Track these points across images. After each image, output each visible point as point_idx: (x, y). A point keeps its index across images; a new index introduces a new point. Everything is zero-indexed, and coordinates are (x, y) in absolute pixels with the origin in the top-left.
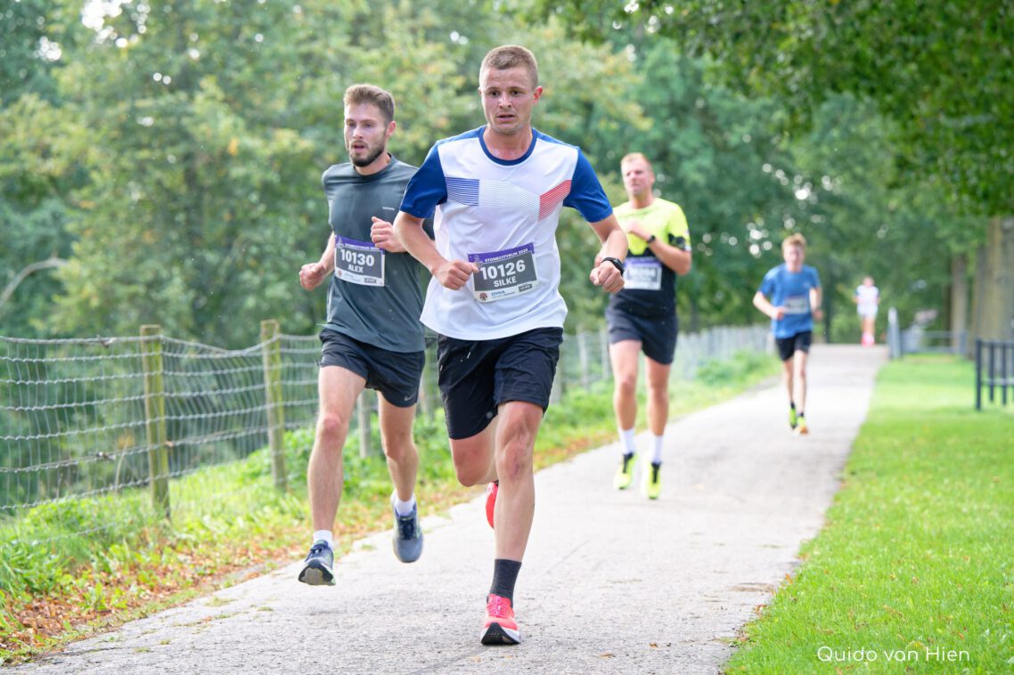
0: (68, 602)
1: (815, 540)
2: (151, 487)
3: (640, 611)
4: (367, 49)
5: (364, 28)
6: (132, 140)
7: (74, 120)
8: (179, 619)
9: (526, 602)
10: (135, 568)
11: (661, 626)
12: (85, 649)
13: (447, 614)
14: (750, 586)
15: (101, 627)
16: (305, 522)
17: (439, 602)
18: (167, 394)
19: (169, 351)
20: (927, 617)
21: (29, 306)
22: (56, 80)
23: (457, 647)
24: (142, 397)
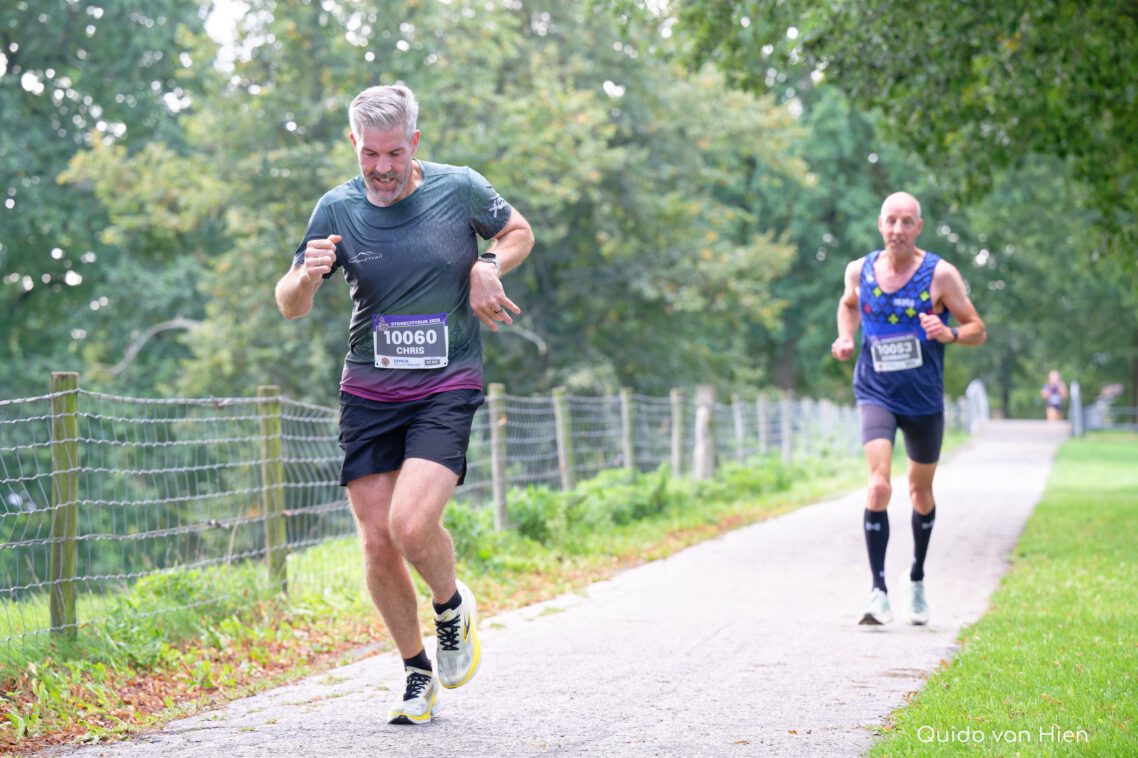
0: (174, 678)
1: (977, 624)
2: (268, 558)
3: (781, 697)
4: (514, 98)
5: (510, 76)
6: (264, 193)
7: (203, 172)
8: (290, 698)
9: (659, 685)
10: (248, 644)
11: (803, 713)
12: (186, 727)
13: (575, 696)
14: (902, 672)
15: (205, 705)
17: (567, 683)
18: (286, 460)
19: (289, 414)
20: (1089, 707)
21: (156, 369)
22: (184, 130)
23: (581, 731)
24: (259, 462)
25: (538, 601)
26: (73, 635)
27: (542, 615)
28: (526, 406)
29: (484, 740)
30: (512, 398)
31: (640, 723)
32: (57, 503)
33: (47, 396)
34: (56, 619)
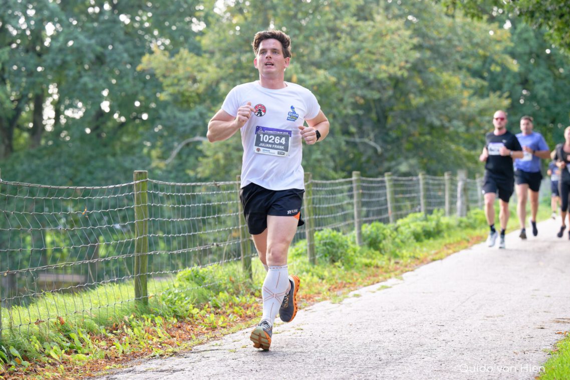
0: (196, 323)
2: (242, 259)
3: (501, 333)
6: (238, 74)
7: (209, 64)
9: (439, 327)
10: (232, 305)
11: (511, 342)
12: (202, 349)
13: (396, 333)
14: (563, 320)
15: (212, 338)
16: (324, 281)
17: (392, 326)
21: (186, 161)
22: (199, 42)
23: (399, 352)
24: (237, 214)
25: (378, 282)
26: (145, 302)
27: (379, 289)
28: (372, 182)
29: (350, 357)
30: (364, 178)
31: (429, 348)
32: (137, 236)
33: (132, 183)
34: (138, 294)
